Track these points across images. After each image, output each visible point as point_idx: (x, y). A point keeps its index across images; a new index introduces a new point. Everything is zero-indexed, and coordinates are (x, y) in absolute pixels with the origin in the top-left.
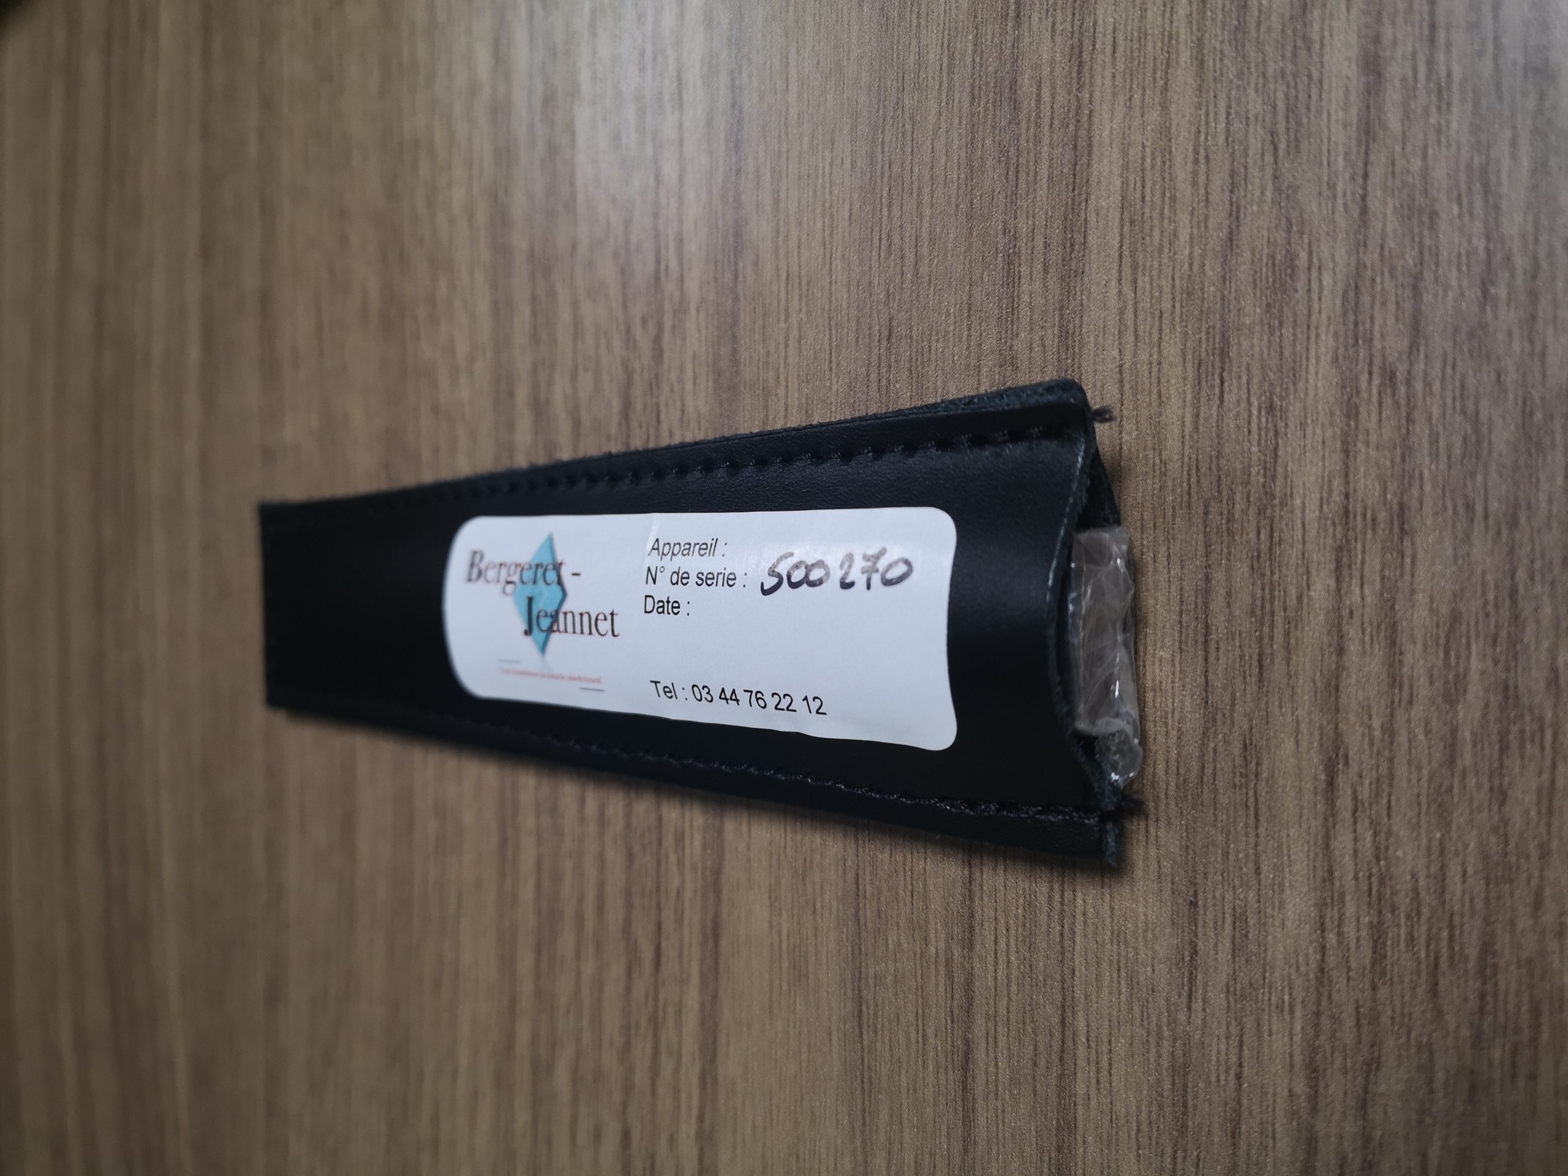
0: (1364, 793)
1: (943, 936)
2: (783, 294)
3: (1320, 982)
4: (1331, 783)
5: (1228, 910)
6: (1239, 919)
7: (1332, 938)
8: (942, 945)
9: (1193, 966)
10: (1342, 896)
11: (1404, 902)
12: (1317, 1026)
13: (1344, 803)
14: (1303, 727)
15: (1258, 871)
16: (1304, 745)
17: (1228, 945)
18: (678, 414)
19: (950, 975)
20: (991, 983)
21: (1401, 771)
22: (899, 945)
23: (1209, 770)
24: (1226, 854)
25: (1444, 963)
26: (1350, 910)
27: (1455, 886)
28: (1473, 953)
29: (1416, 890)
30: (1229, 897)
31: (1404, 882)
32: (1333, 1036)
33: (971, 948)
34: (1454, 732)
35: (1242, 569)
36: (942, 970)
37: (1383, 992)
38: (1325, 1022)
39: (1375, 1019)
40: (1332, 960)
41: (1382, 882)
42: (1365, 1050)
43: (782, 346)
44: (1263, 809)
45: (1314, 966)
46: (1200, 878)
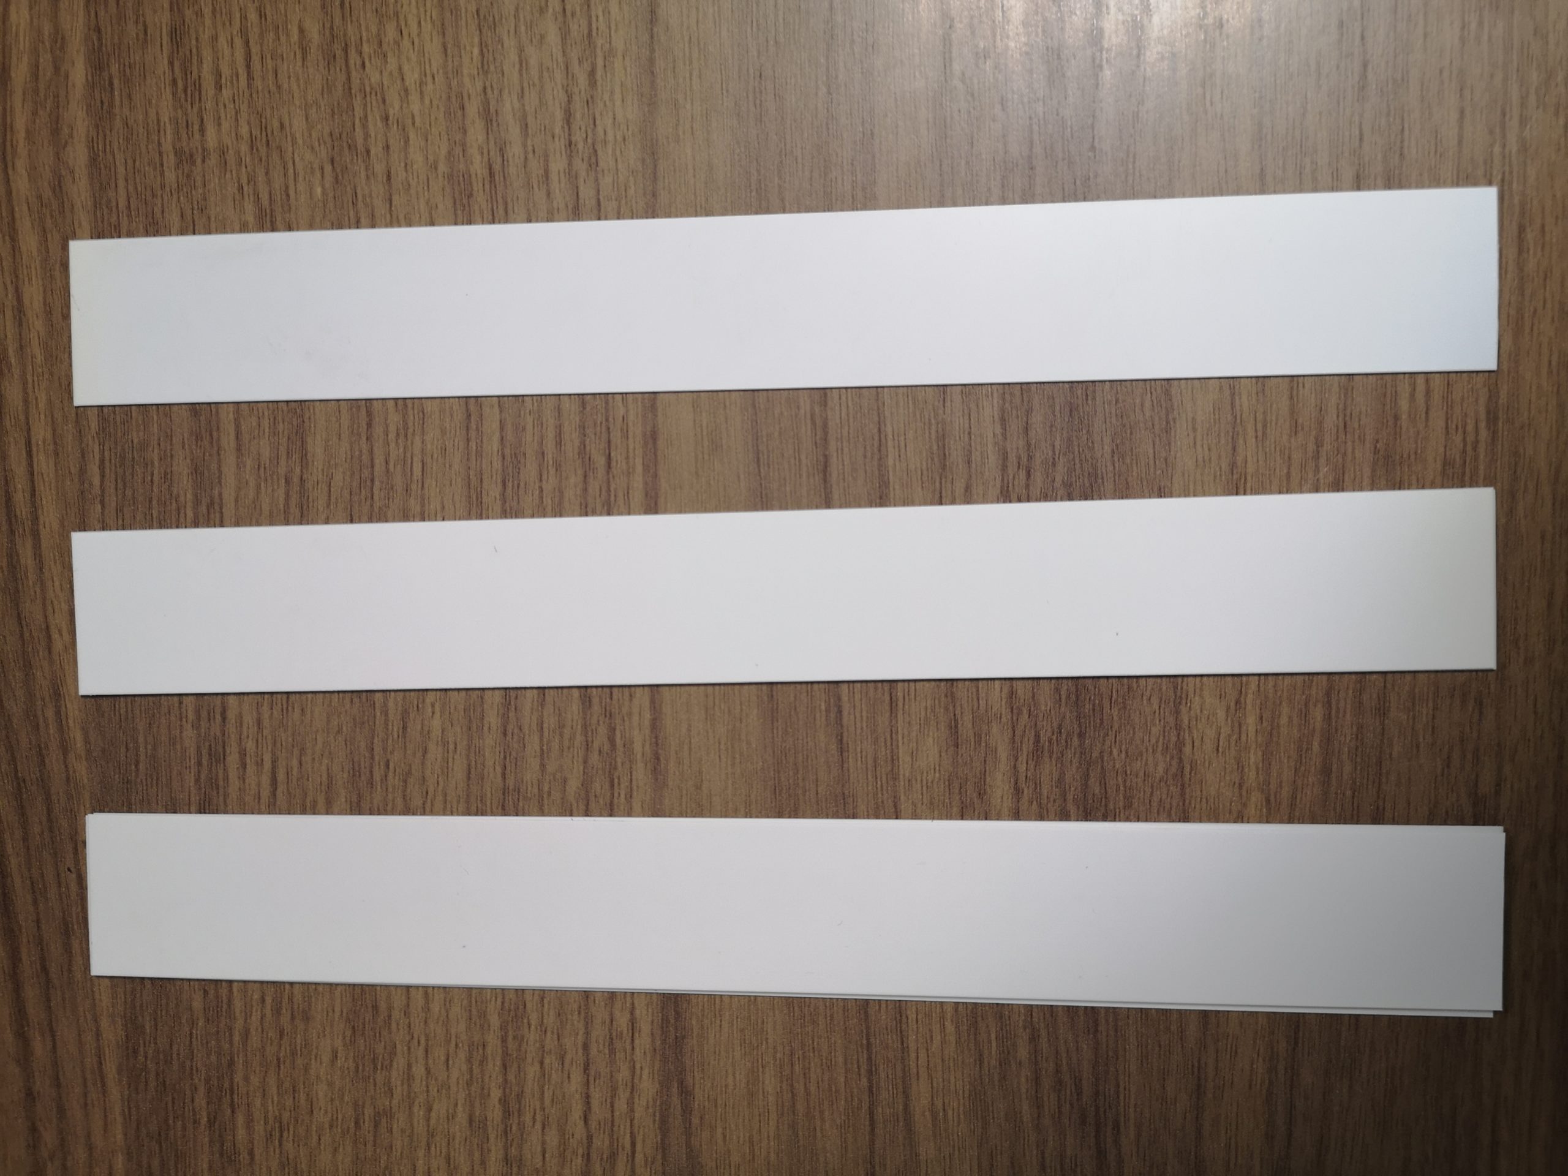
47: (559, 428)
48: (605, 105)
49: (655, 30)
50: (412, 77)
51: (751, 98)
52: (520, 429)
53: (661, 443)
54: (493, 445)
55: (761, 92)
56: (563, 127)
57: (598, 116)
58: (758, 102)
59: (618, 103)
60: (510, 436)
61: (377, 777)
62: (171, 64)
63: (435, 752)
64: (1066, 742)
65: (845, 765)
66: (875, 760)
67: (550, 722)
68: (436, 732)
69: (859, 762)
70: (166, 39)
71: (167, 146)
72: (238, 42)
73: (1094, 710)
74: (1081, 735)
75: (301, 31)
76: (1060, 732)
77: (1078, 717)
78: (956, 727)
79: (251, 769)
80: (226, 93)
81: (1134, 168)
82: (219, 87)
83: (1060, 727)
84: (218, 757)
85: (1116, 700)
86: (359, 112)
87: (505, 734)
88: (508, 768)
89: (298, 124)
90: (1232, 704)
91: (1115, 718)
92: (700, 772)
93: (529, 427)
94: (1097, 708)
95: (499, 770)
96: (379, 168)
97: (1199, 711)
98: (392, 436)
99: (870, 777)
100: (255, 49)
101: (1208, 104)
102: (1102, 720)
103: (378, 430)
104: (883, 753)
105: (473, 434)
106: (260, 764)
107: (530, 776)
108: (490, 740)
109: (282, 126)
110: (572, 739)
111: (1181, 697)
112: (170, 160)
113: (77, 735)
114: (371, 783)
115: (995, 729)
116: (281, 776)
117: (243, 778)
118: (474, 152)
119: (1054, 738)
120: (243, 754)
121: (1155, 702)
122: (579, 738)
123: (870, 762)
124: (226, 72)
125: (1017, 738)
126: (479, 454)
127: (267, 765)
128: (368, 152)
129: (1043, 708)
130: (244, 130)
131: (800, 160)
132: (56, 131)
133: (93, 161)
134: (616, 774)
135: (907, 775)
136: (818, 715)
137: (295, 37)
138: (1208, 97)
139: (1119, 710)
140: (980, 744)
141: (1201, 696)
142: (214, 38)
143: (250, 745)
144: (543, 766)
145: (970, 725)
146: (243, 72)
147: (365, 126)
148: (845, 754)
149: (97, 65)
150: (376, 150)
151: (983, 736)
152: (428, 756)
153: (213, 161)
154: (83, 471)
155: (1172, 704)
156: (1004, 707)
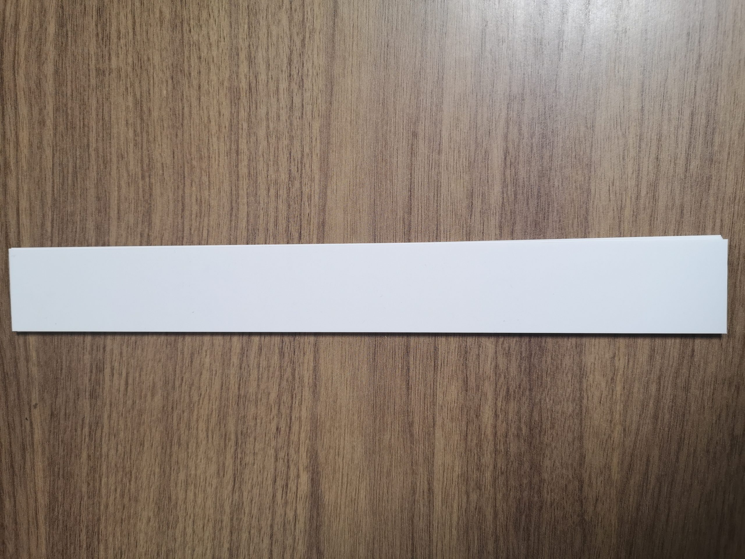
0: (513, 161)
1: (402, 212)
2: (351, 31)
3: (502, 206)
4: (505, 159)
5: (481, 193)
6: (483, 194)
7: (505, 195)
8: (402, 215)
9: (472, 208)
10: (507, 185)
11: (521, 184)
12: (502, 217)
13: (508, 163)
14: (499, 147)
15: (488, 182)
16: (499, 150)
17: (481, 201)
18: (311, 65)
19: (404, 223)
20: (416, 222)
21: (521, 154)
22: (388, 217)
23: (476, 159)
24: (480, 179)
25: (530, 198)
26: (509, 188)
27: (532, 180)
28: (536, 194)
29: (524, 181)
30: (481, 189)
31: (521, 181)
32: (505, 219)
33: (411, 214)
34: (532, 144)
35: (485, 109)
36: (402, 222)
37: (517, 206)
38: (504, 215)
39: (515, 213)
40: (505, 200)
41: (516, 181)
42: (512, 219)
43: (351, 46)
44: (489, 166)
45: (501, 203)
46: (474, 186)
47: (276, 217)
48: (309, 57)
49: (336, 20)
50: (214, 38)
51: (382, 56)
52: (257, 217)
53: (327, 228)
54: (243, 224)
55: (388, 54)
56: (287, 67)
57: (305, 62)
58: (386, 59)
59: (315, 56)
60: (252, 220)
61: (177, 384)
62: (97, 25)
63: (206, 375)
64: (523, 393)
65: (410, 396)
66: (425, 395)
67: (263, 364)
68: (207, 365)
69: (417, 395)
70: (95, 13)
71: (92, 66)
72: (130, 16)
73: (538, 378)
74: (531, 390)
75: (161, 12)
76: (520, 388)
77: (529, 381)
78: (467, 381)
79: (116, 376)
80: (122, 41)
81: (576, 102)
82: (119, 38)
83: (520, 385)
84: (100, 370)
85: (550, 374)
86: (186, 54)
87: (241, 368)
88: (241, 385)
89: (156, 59)
90: (609, 380)
91: (549, 382)
92: (336, 394)
93: (262, 216)
94: (540, 377)
95: (237, 386)
96: (195, 83)
97: (592, 382)
98: (194, 216)
99: (422, 403)
100: (138, 20)
101: (616, 72)
102: (541, 383)
103: (187, 213)
104: (429, 392)
105: (234, 218)
106: (120, 374)
107: (252, 389)
108: (233, 371)
109: (149, 59)
110: (273, 373)
111: (583, 374)
112: (93, 73)
113: (34, 354)
114: (174, 387)
115: (487, 384)
116: (130, 381)
117: (112, 381)
118: (242, 77)
119: (517, 390)
120: (112, 369)
121: (570, 375)
122: (277, 373)
123: (422, 396)
124: (123, 31)
125: (498, 389)
126: (236, 228)
127: (124, 374)
128: (190, 74)
129: (512, 375)
130: (130, 60)
131: (405, 90)
132: (39, 56)
133: (56, 72)
134: (295, 392)
135: (440, 403)
136: (397, 370)
137: (157, 15)
138: (617, 69)
139: (551, 379)
140: (478, 391)
141: (594, 375)
142: (118, 14)
143: (116, 365)
144: (258, 386)
145: (474, 381)
146: (131, 31)
147: (189, 61)
148: (410, 391)
149: (61, 24)
150: (194, 74)
151: (480, 387)
152: (203, 376)
153: (114, 75)
154: (43, 225)
155: (578, 378)
156: (492, 372)
